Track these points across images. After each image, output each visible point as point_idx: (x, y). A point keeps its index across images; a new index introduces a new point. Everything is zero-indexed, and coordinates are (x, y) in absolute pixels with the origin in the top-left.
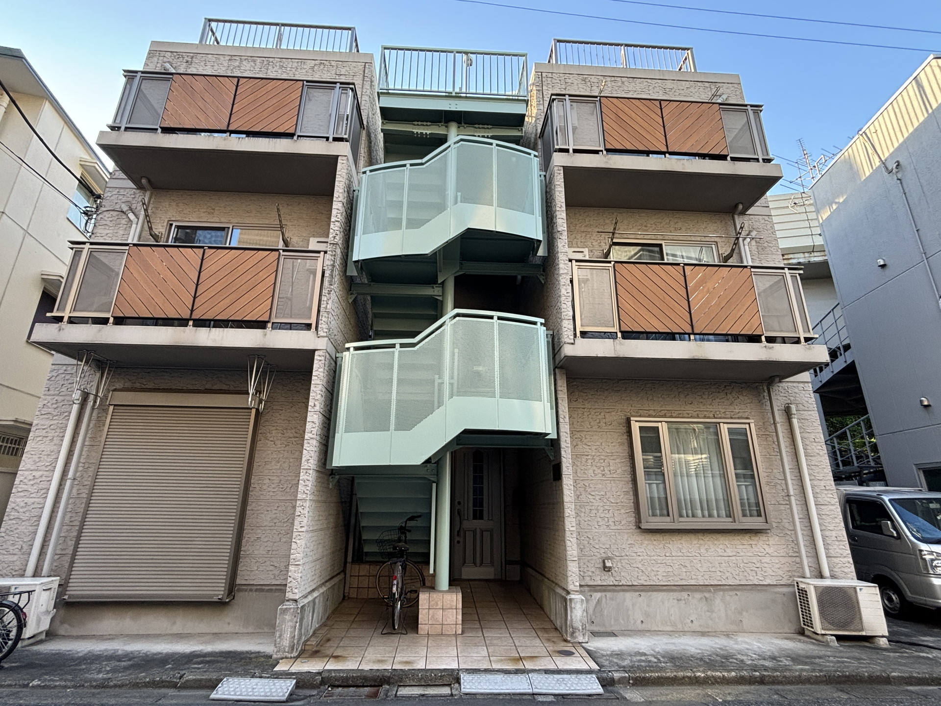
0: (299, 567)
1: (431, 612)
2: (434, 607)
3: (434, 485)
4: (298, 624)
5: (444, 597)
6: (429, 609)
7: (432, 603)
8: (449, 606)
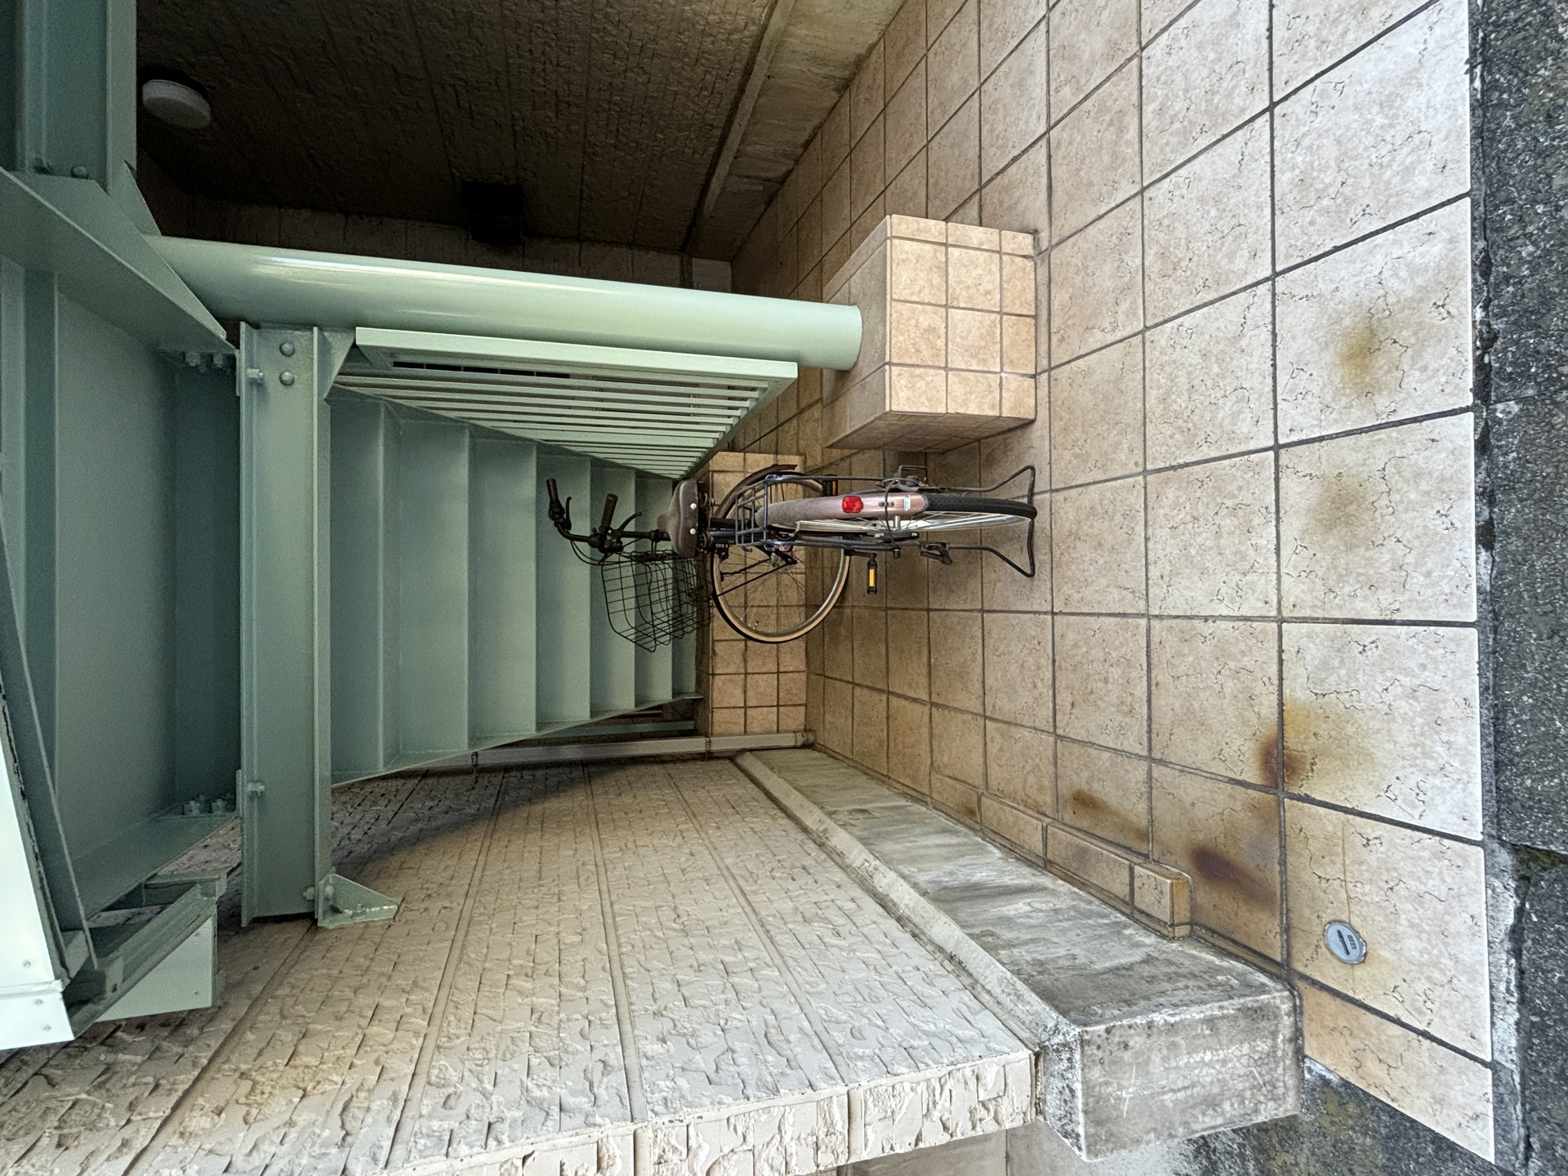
0: (859, 1095)
1: (957, 361)
2: (941, 343)
3: (366, 337)
4: (1158, 1018)
5: (905, 295)
6: (946, 368)
7: (926, 355)
8: (937, 280)
